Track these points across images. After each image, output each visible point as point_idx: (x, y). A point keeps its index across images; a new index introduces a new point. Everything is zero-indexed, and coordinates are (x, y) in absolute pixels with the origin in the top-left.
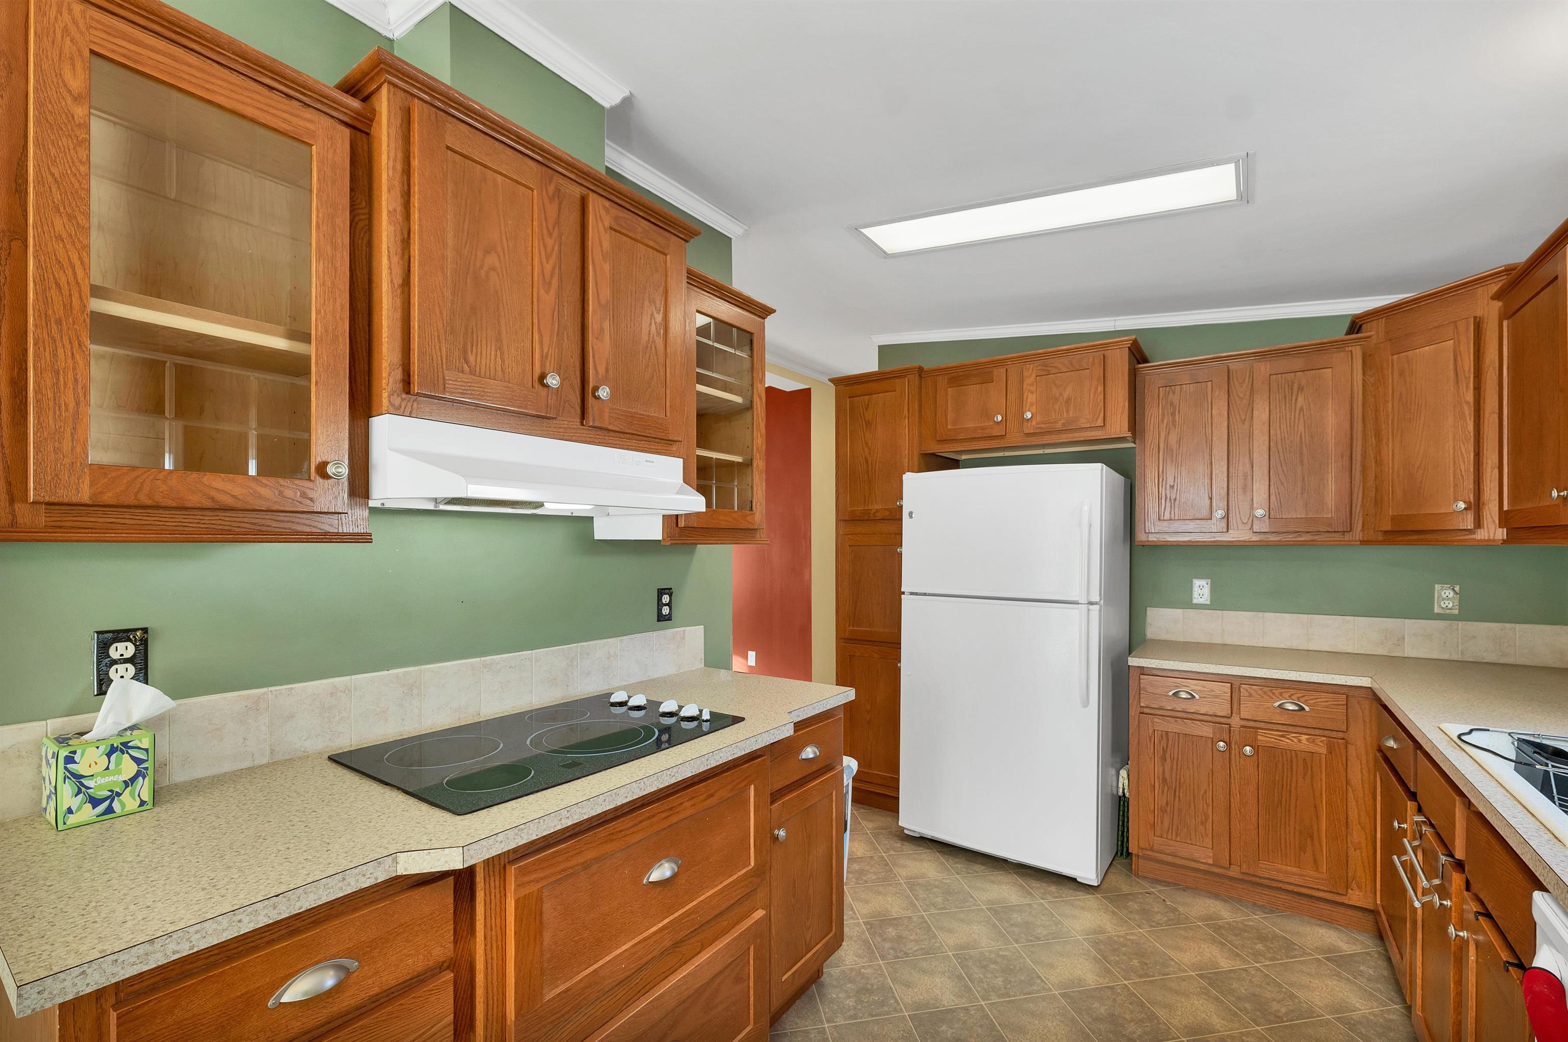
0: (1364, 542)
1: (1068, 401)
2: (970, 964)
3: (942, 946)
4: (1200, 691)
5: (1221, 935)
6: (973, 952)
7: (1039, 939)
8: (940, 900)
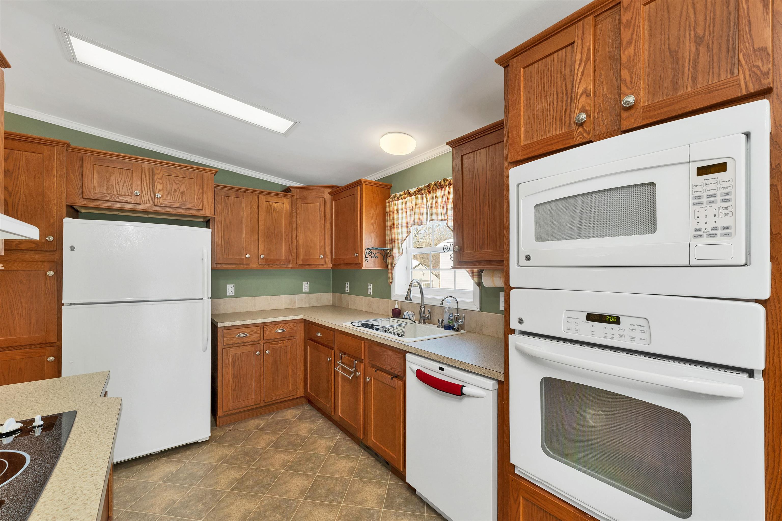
0: (293, 268)
1: (182, 193)
2: (178, 511)
3: (154, 515)
4: (249, 332)
5: (265, 430)
6: (175, 505)
7: (202, 477)
8: (129, 497)
